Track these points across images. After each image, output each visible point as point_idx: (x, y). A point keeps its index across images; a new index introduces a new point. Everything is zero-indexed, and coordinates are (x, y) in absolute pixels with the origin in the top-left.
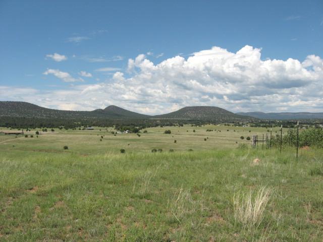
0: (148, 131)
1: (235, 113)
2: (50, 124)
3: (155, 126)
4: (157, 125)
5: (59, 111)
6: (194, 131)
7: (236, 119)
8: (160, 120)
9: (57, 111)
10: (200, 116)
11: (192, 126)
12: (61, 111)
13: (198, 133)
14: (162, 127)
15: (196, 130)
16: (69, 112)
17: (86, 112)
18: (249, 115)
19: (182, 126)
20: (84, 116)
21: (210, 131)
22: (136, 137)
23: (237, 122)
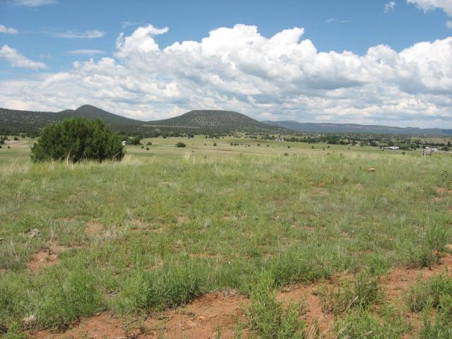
0: (153, 143)
1: (259, 121)
2: (4, 130)
3: (155, 137)
4: (157, 135)
5: (10, 110)
6: (215, 145)
7: (262, 129)
8: (160, 128)
9: (7, 110)
10: (212, 124)
11: (206, 137)
12: (13, 111)
13: (221, 148)
14: (164, 137)
15: (217, 144)
16: (26, 113)
17: (50, 113)
18: (279, 125)
19: (193, 137)
20: (47, 119)
21: (235, 145)
22: (144, 151)
23: (266, 134)
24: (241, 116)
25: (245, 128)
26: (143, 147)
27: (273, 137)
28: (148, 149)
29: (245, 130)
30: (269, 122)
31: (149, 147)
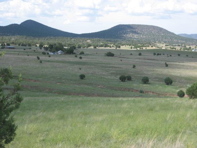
6: (140, 55)
7: (179, 41)
13: (146, 57)
15: (142, 54)
18: (193, 37)
21: (158, 54)
22: (77, 59)
23: (183, 45)
24: (161, 29)
25: (164, 40)
26: (76, 56)
27: (190, 48)
28: (81, 58)
29: (165, 42)
30: (185, 34)
31: (82, 56)
